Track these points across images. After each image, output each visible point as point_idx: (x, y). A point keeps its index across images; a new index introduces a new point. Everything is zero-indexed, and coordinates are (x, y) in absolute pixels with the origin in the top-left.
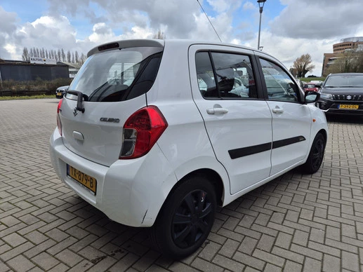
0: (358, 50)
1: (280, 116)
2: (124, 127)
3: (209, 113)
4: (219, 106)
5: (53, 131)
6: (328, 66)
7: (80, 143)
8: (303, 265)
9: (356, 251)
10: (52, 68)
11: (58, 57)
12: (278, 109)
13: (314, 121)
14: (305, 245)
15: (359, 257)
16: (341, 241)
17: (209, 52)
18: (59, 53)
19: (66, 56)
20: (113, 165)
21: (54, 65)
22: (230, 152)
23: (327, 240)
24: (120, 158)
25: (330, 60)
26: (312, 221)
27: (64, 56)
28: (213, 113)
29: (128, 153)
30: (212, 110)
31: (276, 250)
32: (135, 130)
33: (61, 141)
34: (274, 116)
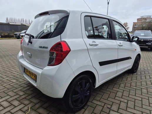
0: (147, 21)
1: (121, 47)
2: (50, 51)
3: (90, 45)
4: (94, 42)
5: (19, 52)
6: (135, 28)
7: (30, 58)
8: (127, 103)
9: (148, 99)
10: (19, 26)
11: (21, 22)
12: (121, 44)
13: (136, 50)
14: (128, 96)
15: (149, 101)
16: (142, 95)
17: (91, 16)
18: (22, 20)
19: (25, 21)
20: (45, 68)
21: (20, 25)
22: (100, 63)
23: (136, 94)
24: (48, 65)
25: (136, 25)
26: (130, 87)
27: (24, 21)
28: (92, 45)
29: (52, 63)
30: (91, 43)
31: (116, 98)
32: (55, 52)
33: (22, 57)
34: (119, 47)
